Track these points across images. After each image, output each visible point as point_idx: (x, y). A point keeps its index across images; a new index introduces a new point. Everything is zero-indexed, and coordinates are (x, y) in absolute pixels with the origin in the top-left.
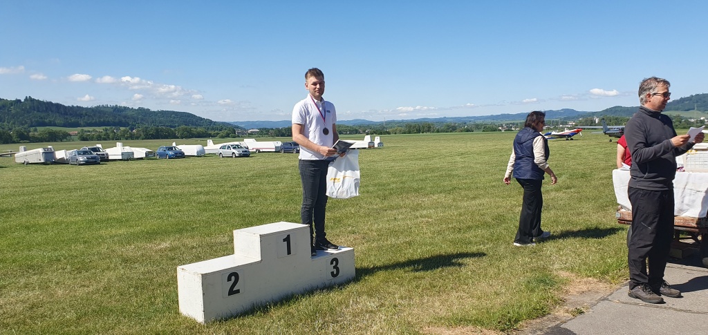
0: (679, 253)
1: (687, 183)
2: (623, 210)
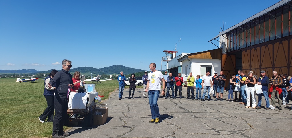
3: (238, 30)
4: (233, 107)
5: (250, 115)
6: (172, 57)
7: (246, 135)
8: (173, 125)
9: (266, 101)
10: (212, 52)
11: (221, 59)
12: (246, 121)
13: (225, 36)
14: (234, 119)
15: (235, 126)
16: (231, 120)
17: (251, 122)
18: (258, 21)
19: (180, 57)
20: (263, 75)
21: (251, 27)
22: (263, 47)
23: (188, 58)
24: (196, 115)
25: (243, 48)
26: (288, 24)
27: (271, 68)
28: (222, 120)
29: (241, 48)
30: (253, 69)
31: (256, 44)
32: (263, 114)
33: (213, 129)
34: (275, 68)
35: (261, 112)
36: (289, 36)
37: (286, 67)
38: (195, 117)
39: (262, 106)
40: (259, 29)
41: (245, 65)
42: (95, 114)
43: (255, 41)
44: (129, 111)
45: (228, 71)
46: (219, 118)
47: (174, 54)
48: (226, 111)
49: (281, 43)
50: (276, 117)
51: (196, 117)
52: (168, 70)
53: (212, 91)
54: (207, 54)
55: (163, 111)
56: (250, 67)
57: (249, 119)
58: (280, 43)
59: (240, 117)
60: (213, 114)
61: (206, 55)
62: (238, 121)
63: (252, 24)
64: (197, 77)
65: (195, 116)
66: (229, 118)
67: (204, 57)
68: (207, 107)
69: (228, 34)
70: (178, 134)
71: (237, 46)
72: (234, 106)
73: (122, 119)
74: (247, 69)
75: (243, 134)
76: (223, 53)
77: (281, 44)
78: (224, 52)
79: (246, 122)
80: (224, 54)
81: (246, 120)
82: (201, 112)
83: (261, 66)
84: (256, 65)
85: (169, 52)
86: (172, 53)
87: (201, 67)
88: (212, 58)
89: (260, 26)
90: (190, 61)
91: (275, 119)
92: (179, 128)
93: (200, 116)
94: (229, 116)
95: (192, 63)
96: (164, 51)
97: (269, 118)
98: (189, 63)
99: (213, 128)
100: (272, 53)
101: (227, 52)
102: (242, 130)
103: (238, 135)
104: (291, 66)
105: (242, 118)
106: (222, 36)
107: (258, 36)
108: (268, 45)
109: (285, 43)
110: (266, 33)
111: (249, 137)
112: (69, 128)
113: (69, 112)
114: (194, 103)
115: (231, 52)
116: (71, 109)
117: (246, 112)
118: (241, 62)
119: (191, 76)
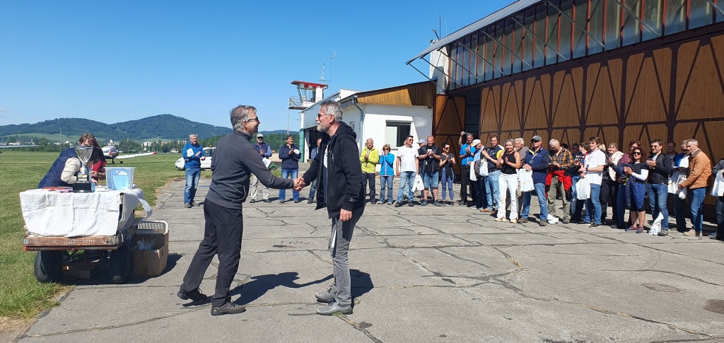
0: (87, 274)
1: (99, 203)
2: (31, 236)
3: (474, 36)
4: (468, 221)
5: (509, 238)
6: (313, 100)
7: (513, 284)
9: (541, 206)
10: (413, 89)
11: (433, 106)
12: (503, 253)
13: (444, 50)
14: (476, 248)
15: (483, 265)
16: (470, 250)
17: (518, 255)
18: (521, 18)
20: (538, 147)
21: (506, 33)
22: (531, 81)
23: (357, 101)
24: (391, 242)
25: (485, 82)
26: (586, 28)
27: (545, 129)
28: (450, 252)
29: (480, 80)
30: (505, 131)
31: (514, 72)
32: (535, 236)
33: (437, 274)
34: (554, 128)
35: (531, 230)
36: (587, 56)
37: (577, 127)
38: (389, 246)
39: (530, 216)
40: (523, 38)
41: (487, 122)
42: (138, 248)
43: (512, 65)
45: (449, 135)
46: (443, 247)
47: (319, 91)
48: (456, 230)
49: (569, 72)
50: (564, 241)
52: (305, 130)
53: (419, 184)
54: (402, 94)
55: (310, 235)
56: (500, 127)
57: (509, 248)
58: (566, 73)
59: (490, 244)
60: (428, 239)
61: (400, 96)
63: (506, 24)
64: (384, 150)
65: (387, 243)
66: (465, 246)
67: (393, 102)
68: (409, 221)
69: (451, 47)
71: (471, 76)
72: (468, 218)
75: (504, 284)
76: (438, 93)
77: (569, 75)
78: (441, 89)
79: (506, 255)
80: (439, 95)
81: (504, 250)
82: (400, 233)
83: (522, 125)
84: (511, 121)
85: (306, 85)
86: (315, 88)
87: (387, 125)
88: (413, 104)
89: (524, 31)
90: (361, 110)
91: (563, 245)
93: (400, 244)
94: (464, 243)
95: (367, 116)
96: (294, 83)
97: (551, 245)
98: (359, 115)
99: (435, 270)
100: (549, 95)
101: (447, 91)
102: (502, 275)
103: (494, 287)
104: (588, 126)
105: (494, 246)
106: (439, 50)
107: (519, 55)
108: (542, 76)
109: (578, 72)
110: (537, 47)
111: (520, 290)
112: (66, 289)
113: (65, 244)
114: (379, 213)
115: (455, 89)
116: (71, 238)
117: (500, 231)
118: (478, 115)
119: (370, 146)
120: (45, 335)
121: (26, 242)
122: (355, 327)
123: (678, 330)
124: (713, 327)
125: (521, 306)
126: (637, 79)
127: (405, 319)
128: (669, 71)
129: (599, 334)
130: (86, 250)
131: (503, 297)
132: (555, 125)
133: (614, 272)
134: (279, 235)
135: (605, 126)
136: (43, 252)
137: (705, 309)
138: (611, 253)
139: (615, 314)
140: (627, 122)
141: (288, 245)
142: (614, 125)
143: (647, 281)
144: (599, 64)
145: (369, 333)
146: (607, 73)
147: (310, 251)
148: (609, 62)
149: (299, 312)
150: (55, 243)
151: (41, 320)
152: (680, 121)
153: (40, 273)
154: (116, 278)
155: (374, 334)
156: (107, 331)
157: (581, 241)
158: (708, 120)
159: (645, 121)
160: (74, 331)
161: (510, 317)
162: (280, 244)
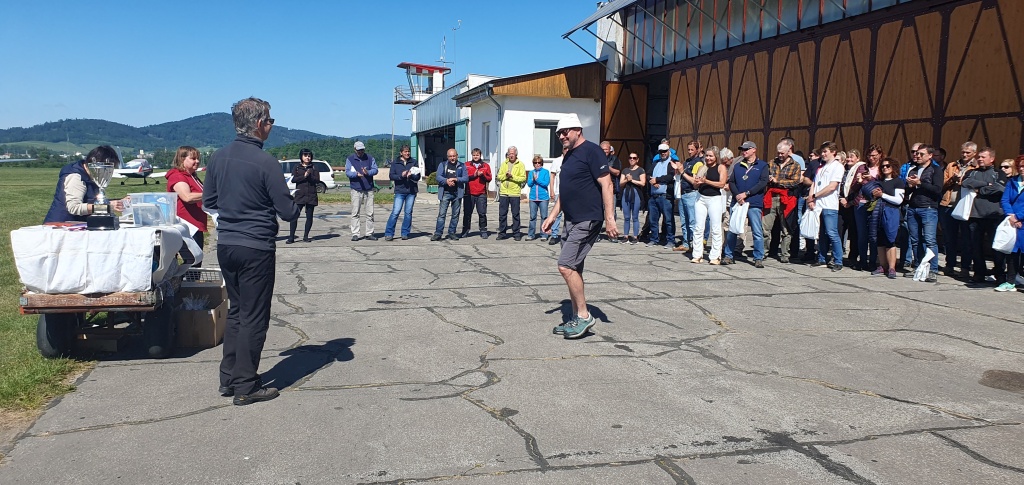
0: (112, 345)
1: (124, 245)
2: (30, 293)
4: (650, 263)
5: (708, 286)
6: (430, 90)
7: (714, 352)
8: (475, 331)
9: (754, 239)
10: (572, 73)
11: (602, 99)
12: (700, 308)
13: (617, 17)
14: (662, 301)
15: (673, 325)
16: (654, 305)
17: (722, 311)
19: (464, 90)
22: (740, 61)
23: (492, 93)
24: (542, 294)
25: (675, 63)
27: (759, 130)
28: (626, 307)
29: (668, 61)
30: (703, 134)
31: (717, 48)
32: (745, 282)
33: (609, 340)
34: (773, 130)
35: (739, 275)
36: (821, 26)
37: (804, 128)
38: (540, 300)
41: (679, 119)
42: (184, 307)
43: (714, 39)
44: (303, 290)
45: (624, 141)
46: (615, 300)
47: (437, 77)
48: (634, 276)
49: (794, 48)
50: (784, 290)
51: (542, 301)
52: (418, 135)
54: (557, 82)
55: (429, 286)
56: (696, 127)
57: (709, 301)
58: (791, 50)
59: (681, 295)
60: (596, 289)
61: (554, 85)
62: (678, 307)
65: (537, 296)
66: (647, 298)
67: (545, 93)
69: (626, 12)
70: (498, 362)
71: (655, 54)
72: (651, 259)
73: (286, 319)
74: (683, 135)
75: (702, 351)
76: (608, 79)
77: (795, 53)
78: (612, 75)
79: (704, 310)
80: (610, 82)
81: (701, 303)
83: (728, 125)
84: (712, 120)
85: (419, 69)
86: (431, 73)
87: (536, 127)
88: (573, 96)
90: (498, 105)
91: (785, 296)
92: (499, 341)
93: (556, 297)
94: (645, 294)
95: (508, 114)
96: (402, 66)
97: (767, 295)
98: (496, 113)
99: (605, 334)
100: (766, 80)
101: (621, 76)
102: (698, 339)
103: (689, 356)
104: (820, 126)
105: (688, 299)
106: (610, 17)
107: (724, 24)
108: (756, 55)
109: (807, 48)
110: (750, 12)
111: (723, 360)
112: (84, 366)
113: (79, 304)
114: (525, 253)
115: (633, 74)
116: (88, 295)
117: (695, 277)
118: (666, 110)
119: (512, 158)
120: (56, 434)
121: (23, 302)
122: (494, 416)
123: (943, 414)
124: (993, 409)
125: (726, 383)
126: (892, 58)
127: (563, 403)
128: (937, 45)
129: (834, 421)
130: (110, 312)
131: (700, 371)
132: (774, 125)
133: (855, 333)
134: (384, 286)
135: (845, 125)
136: (47, 315)
137: (983, 382)
138: (852, 305)
139: (857, 392)
140: (876, 120)
141: (399, 300)
142: (858, 124)
143: (900, 344)
144: (838, 36)
145: (514, 423)
146: (848, 47)
147: (429, 309)
148: (852, 33)
149: (415, 395)
150: (64, 302)
151: (50, 412)
152: (951, 118)
153: (46, 344)
154: (154, 349)
155: (520, 424)
156: (144, 426)
157: (810, 290)
158: (990, 116)
159: (902, 119)
160: (98, 427)
161: (710, 398)
162: (386, 299)
